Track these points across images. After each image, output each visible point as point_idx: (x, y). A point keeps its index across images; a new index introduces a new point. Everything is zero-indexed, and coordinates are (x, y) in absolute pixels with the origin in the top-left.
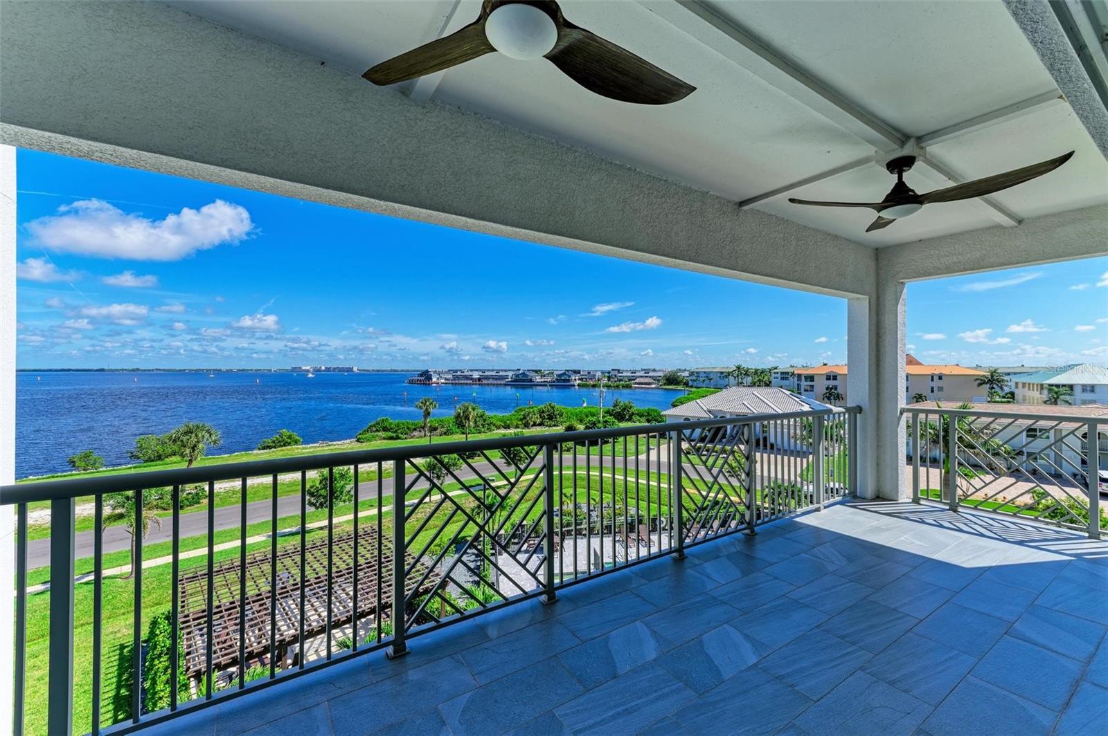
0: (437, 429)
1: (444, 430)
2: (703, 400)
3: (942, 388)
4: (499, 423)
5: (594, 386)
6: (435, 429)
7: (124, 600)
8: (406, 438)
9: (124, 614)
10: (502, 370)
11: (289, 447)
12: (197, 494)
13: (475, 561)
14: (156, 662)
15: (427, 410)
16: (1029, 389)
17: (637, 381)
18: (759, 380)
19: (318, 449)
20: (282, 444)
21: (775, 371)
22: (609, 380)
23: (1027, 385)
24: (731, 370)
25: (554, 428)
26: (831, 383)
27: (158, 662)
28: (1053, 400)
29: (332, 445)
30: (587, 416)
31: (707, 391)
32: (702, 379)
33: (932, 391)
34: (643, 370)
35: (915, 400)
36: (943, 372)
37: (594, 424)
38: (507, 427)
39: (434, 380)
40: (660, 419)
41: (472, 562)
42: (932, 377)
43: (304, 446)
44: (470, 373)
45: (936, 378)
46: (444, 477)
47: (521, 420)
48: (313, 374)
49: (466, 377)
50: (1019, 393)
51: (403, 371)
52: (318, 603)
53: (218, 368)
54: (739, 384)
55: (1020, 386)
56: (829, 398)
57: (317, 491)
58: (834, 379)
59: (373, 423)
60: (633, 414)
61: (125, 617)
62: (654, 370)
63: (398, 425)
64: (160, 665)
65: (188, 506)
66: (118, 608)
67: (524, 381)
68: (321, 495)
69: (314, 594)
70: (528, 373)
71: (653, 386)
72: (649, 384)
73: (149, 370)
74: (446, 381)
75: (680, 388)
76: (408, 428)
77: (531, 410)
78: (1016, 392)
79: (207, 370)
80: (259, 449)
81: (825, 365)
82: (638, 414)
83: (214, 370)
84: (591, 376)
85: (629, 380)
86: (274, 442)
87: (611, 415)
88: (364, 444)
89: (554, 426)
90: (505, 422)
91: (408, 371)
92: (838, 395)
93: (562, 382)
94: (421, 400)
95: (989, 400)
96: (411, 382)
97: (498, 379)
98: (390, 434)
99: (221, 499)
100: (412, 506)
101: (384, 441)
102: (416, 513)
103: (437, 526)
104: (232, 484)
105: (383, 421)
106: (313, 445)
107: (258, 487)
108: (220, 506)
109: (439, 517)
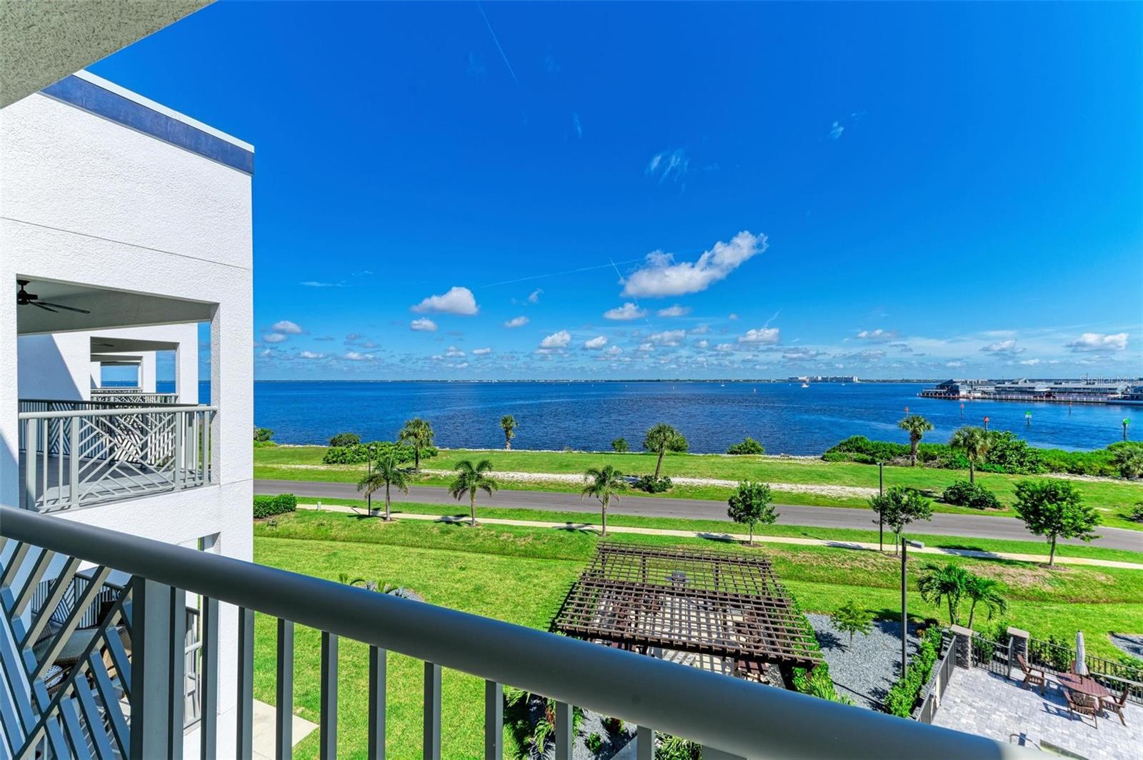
0: (936, 459)
1: (946, 461)
4: (1057, 463)
6: (933, 458)
8: (885, 464)
10: (1100, 381)
11: (752, 455)
12: (665, 484)
15: (914, 431)
19: (778, 461)
20: (746, 451)
29: (794, 459)
39: (963, 393)
43: (766, 456)
44: (1029, 385)
46: (901, 523)
48: (807, 385)
49: (1022, 391)
53: (729, 379)
57: (737, 503)
59: (843, 441)
63: (877, 447)
65: (657, 491)
68: (740, 508)
74: (984, 396)
76: (892, 452)
79: (721, 381)
80: (728, 453)
83: (725, 381)
86: (739, 448)
88: (829, 463)
91: (925, 381)
96: (926, 395)
97: (1089, 395)
98: (864, 456)
99: (680, 491)
100: (854, 549)
101: (856, 464)
102: (853, 560)
103: (879, 586)
104: (693, 480)
105: (857, 439)
106: (775, 456)
107: (710, 487)
108: (679, 497)
109: (887, 575)
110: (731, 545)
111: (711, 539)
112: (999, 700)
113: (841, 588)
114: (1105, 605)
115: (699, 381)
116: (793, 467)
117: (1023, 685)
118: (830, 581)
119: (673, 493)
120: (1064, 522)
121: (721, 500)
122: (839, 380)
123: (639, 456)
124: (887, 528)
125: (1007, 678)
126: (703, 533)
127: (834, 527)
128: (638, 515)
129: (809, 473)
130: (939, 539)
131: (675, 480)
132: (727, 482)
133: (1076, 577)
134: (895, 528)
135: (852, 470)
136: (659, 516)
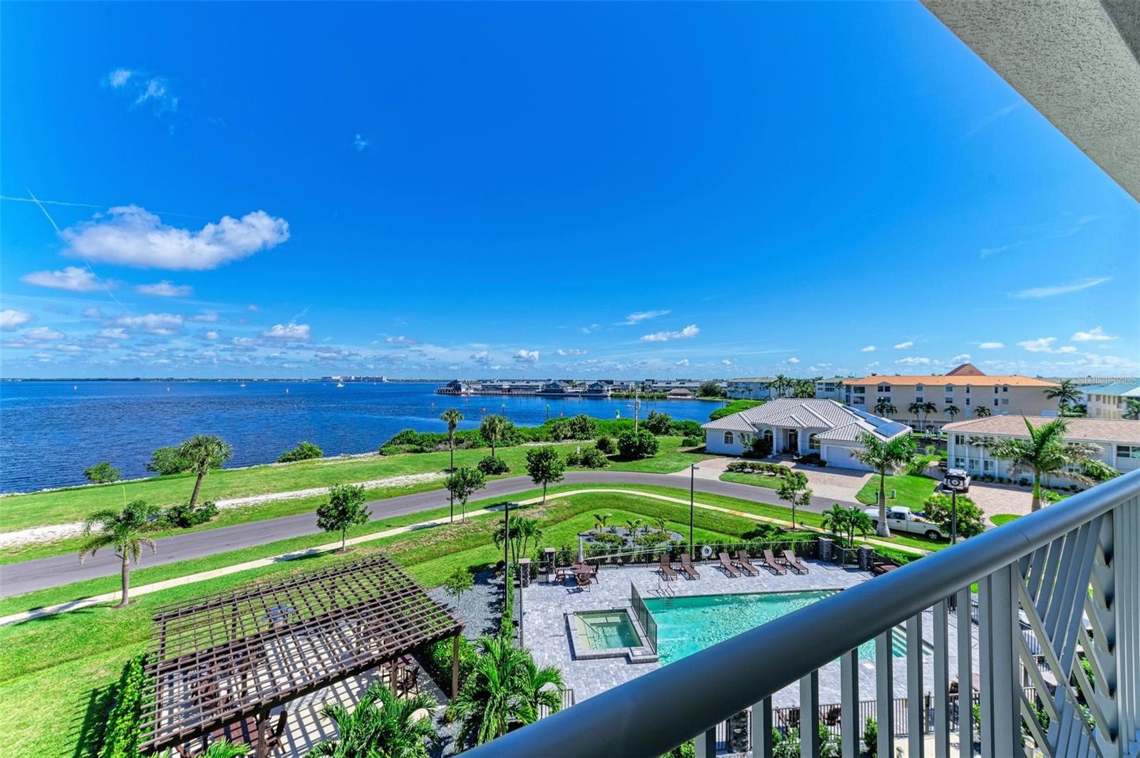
1: (471, 443)
2: (746, 412)
3: (1007, 400)
4: (527, 436)
5: (627, 397)
6: (463, 441)
7: (110, 633)
8: (430, 452)
9: (108, 650)
10: (533, 381)
11: (309, 460)
12: (207, 511)
13: (497, 593)
14: (119, 720)
15: (452, 421)
16: (1104, 402)
17: (673, 391)
18: (802, 392)
19: (341, 462)
20: (302, 456)
21: (819, 381)
22: (643, 391)
23: (1102, 398)
24: (772, 381)
25: (586, 441)
26: (884, 395)
27: (120, 721)
28: (1133, 414)
29: (355, 458)
30: (621, 429)
31: (748, 403)
32: (741, 390)
33: (996, 404)
34: (677, 380)
35: (977, 413)
36: (1008, 383)
37: (629, 437)
38: (537, 440)
39: (463, 390)
40: (698, 433)
41: (494, 594)
42: (996, 389)
43: (326, 459)
44: (500, 383)
45: (1000, 390)
46: (466, 495)
47: (551, 432)
48: (342, 384)
49: (496, 388)
50: (1092, 406)
51: (432, 381)
52: (319, 642)
53: (250, 379)
54: (780, 395)
55: (1094, 398)
56: (881, 411)
57: (328, 511)
58: (886, 391)
59: (397, 435)
60: (669, 426)
61: (107, 653)
62: (690, 381)
63: (422, 437)
64: (123, 726)
65: (196, 524)
66: (103, 643)
67: (554, 391)
68: (331, 516)
69: (316, 631)
70: (558, 383)
71: (690, 397)
72: (685, 395)
73: (183, 380)
74: (476, 392)
75: (717, 399)
76: (433, 440)
77: (562, 422)
78: (1089, 405)
79: (239, 380)
80: (279, 462)
81: (874, 375)
82: (674, 427)
83: (246, 380)
84: (624, 386)
85: (664, 391)
86: (294, 454)
87: (646, 428)
88: (388, 457)
89: (586, 439)
90: (534, 435)
91: (437, 381)
92: (891, 407)
93: (594, 392)
94: (446, 412)
95: (1060, 413)
96: (440, 392)
97: (527, 390)
98: (414, 447)
99: (232, 516)
100: (432, 526)
101: (408, 455)
102: (435, 536)
103: (457, 551)
104: (246, 500)
105: (407, 432)
106: (334, 458)
107: (272, 503)
108: (230, 524)
109: (461, 540)
110: (322, 558)
111: (296, 559)
112: (548, 599)
113: (434, 562)
114: (571, 519)
115: (206, 380)
116: (358, 466)
117: (555, 583)
118: (422, 561)
119: (220, 521)
120: (551, 472)
121: (290, 514)
122: (371, 380)
123: (144, 484)
124: (457, 502)
125: (547, 583)
126: (281, 556)
127: (410, 513)
128: (174, 561)
129: (375, 469)
130: (482, 502)
131: (221, 504)
132: (291, 493)
133: (556, 506)
134: (462, 501)
135: (409, 460)
136: (211, 554)
